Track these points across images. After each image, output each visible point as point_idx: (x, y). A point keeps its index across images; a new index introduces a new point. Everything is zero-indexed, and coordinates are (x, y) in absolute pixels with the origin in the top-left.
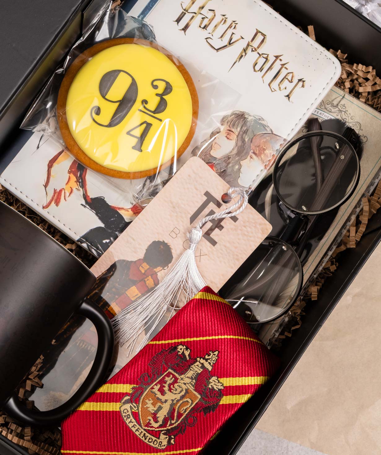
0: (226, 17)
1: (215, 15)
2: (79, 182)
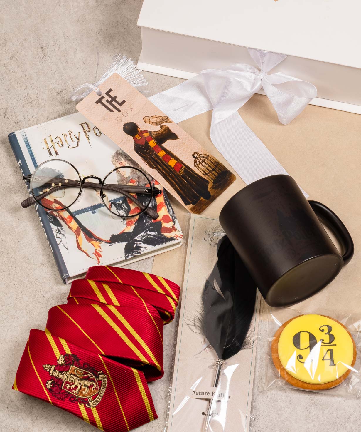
0: (64, 134)
1: (60, 138)
2: (98, 241)
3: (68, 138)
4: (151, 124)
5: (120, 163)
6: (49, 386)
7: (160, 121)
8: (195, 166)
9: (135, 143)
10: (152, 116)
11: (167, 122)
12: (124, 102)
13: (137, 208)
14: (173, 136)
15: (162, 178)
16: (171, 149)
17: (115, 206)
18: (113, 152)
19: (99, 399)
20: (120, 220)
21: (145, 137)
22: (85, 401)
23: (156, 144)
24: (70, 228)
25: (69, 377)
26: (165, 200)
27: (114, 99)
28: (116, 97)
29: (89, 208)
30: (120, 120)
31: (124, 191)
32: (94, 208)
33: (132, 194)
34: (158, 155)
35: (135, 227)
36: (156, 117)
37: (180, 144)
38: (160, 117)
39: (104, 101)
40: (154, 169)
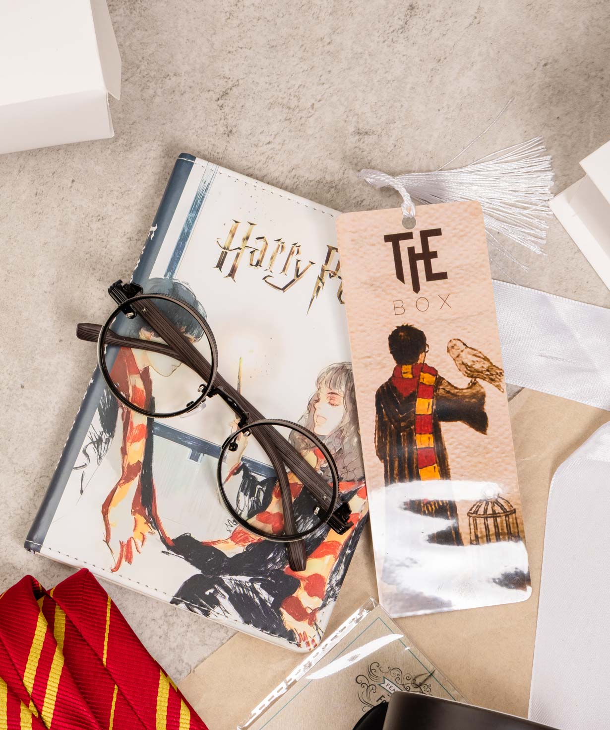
2: (151, 523)
4: (457, 363)
5: (332, 393)
7: (481, 369)
8: (469, 514)
9: (390, 379)
10: (473, 349)
11: (492, 380)
12: (443, 276)
14: (479, 421)
16: (451, 444)
17: (243, 477)
18: (338, 359)
21: (421, 381)
23: (430, 412)
24: (124, 451)
26: (347, 543)
27: (428, 256)
28: (434, 255)
29: (193, 439)
30: (401, 310)
32: (201, 448)
34: (415, 438)
35: (244, 553)
36: (479, 357)
37: (479, 446)
38: (488, 360)
39: (404, 245)
40: (380, 461)
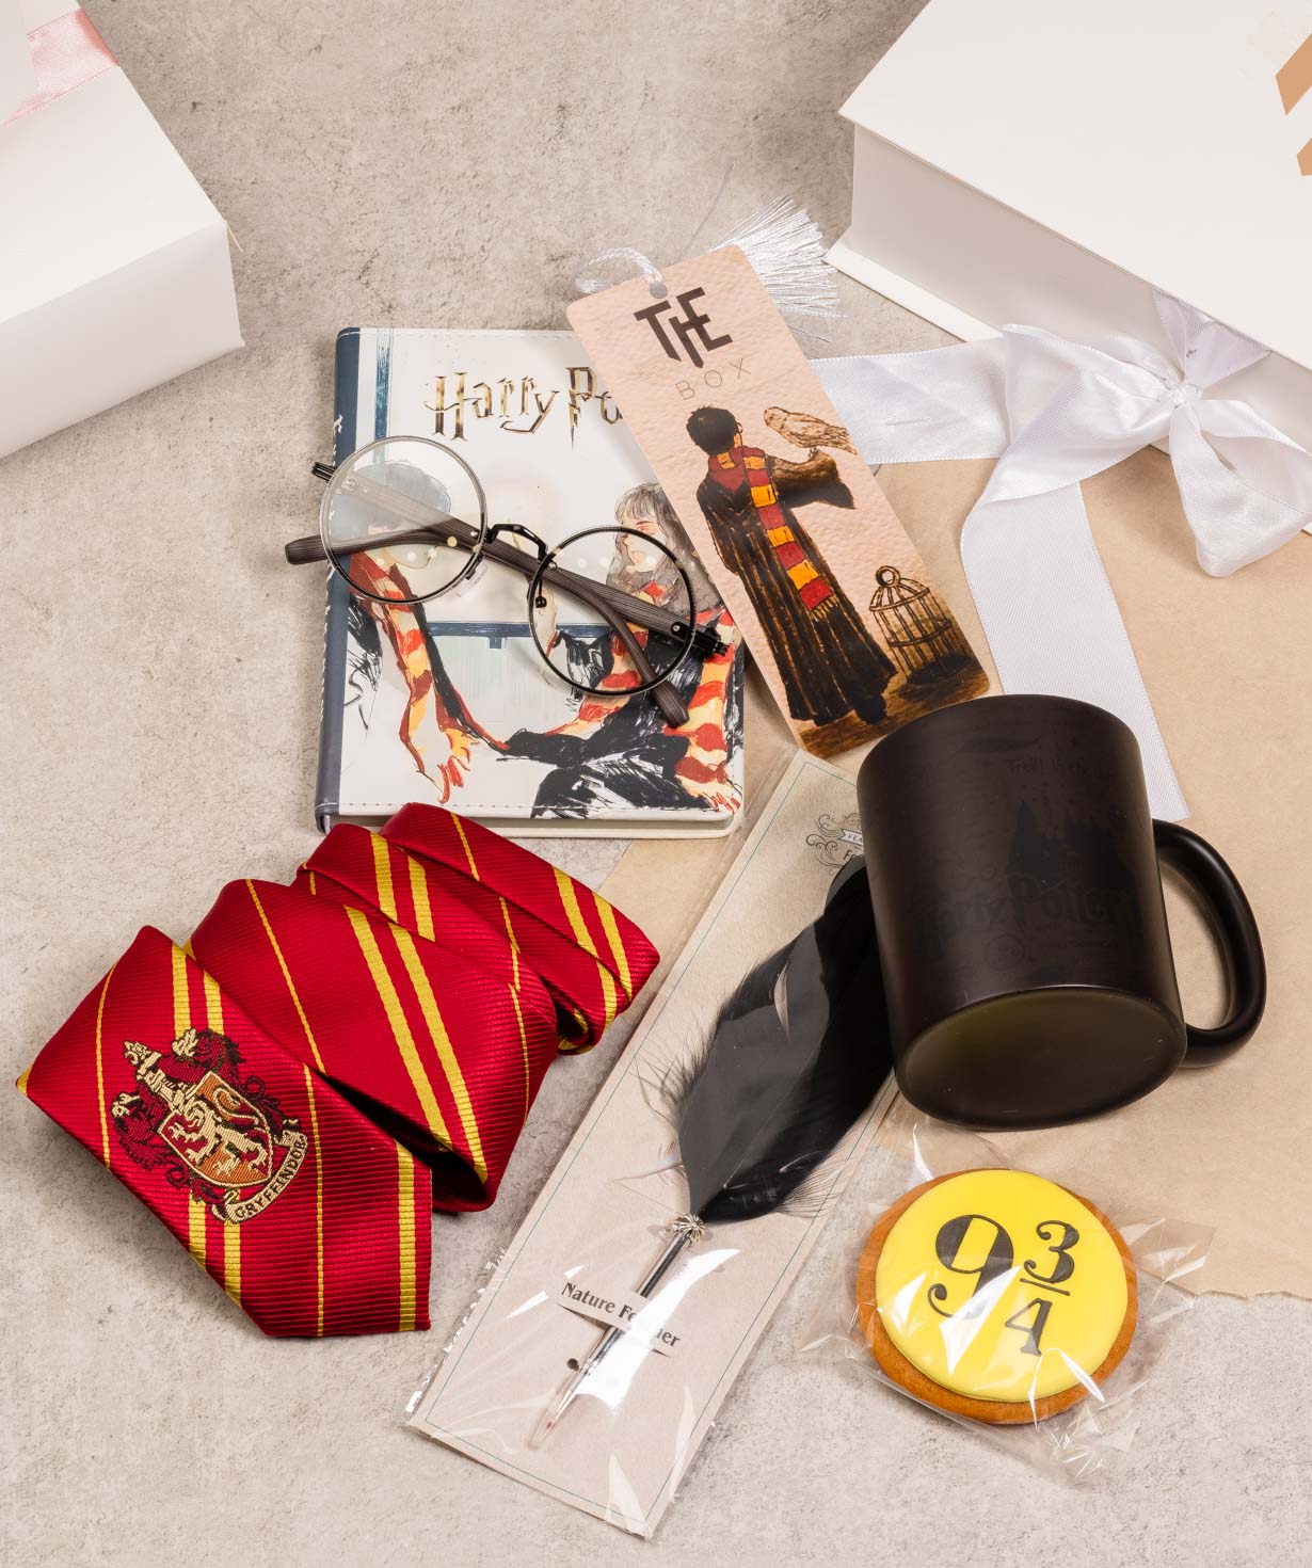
0: (507, 380)
1: (489, 389)
2: (470, 732)
3: (514, 399)
4: (785, 435)
5: (641, 523)
6: (120, 1110)
7: (817, 435)
8: (871, 609)
9: (708, 475)
10: (797, 414)
11: (837, 444)
12: (726, 340)
13: (634, 674)
14: (840, 496)
15: (749, 608)
16: (815, 532)
17: (567, 646)
18: (632, 483)
19: (259, 1203)
20: (566, 694)
21: (747, 467)
22: (213, 1195)
23: (773, 501)
24: (402, 666)
25: (192, 1103)
26: (729, 679)
27: (698, 322)
28: (705, 319)
29: (485, 626)
30: (690, 393)
31: (615, 611)
32: (499, 632)
33: (634, 628)
34: (766, 535)
35: (603, 728)
36: (809, 421)
37: (852, 524)
38: (822, 422)
39: (663, 318)
40: (733, 575)
